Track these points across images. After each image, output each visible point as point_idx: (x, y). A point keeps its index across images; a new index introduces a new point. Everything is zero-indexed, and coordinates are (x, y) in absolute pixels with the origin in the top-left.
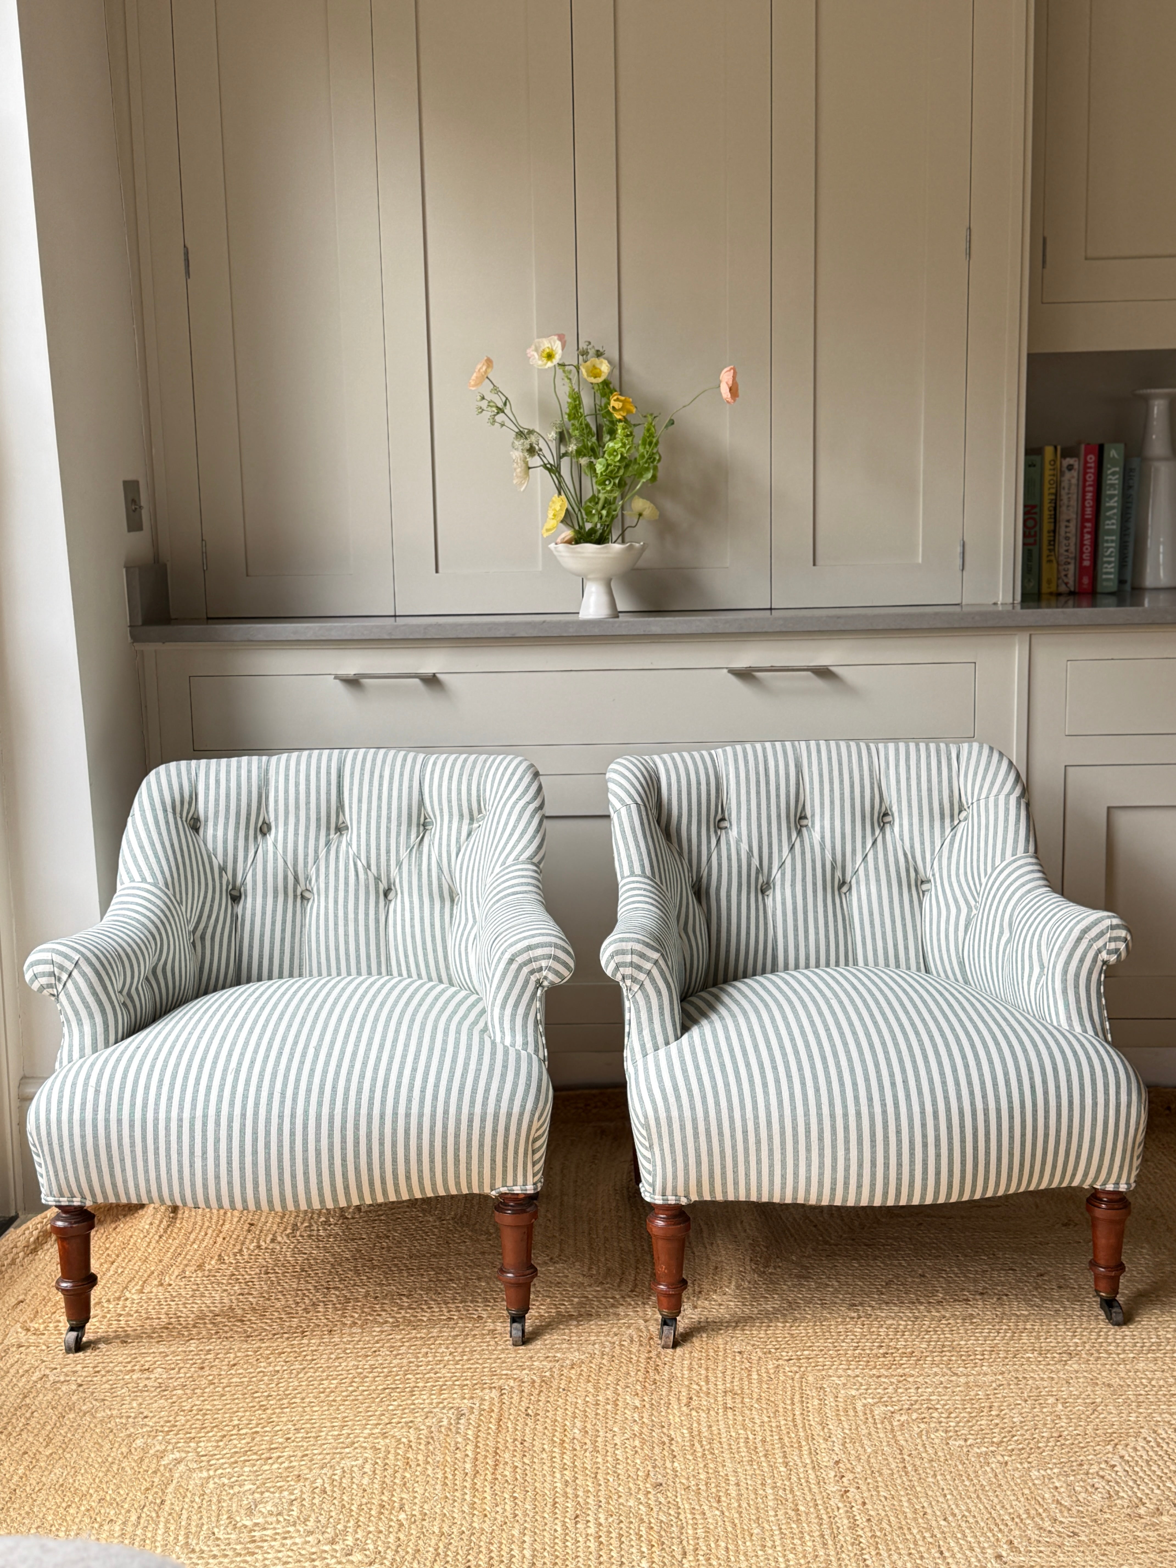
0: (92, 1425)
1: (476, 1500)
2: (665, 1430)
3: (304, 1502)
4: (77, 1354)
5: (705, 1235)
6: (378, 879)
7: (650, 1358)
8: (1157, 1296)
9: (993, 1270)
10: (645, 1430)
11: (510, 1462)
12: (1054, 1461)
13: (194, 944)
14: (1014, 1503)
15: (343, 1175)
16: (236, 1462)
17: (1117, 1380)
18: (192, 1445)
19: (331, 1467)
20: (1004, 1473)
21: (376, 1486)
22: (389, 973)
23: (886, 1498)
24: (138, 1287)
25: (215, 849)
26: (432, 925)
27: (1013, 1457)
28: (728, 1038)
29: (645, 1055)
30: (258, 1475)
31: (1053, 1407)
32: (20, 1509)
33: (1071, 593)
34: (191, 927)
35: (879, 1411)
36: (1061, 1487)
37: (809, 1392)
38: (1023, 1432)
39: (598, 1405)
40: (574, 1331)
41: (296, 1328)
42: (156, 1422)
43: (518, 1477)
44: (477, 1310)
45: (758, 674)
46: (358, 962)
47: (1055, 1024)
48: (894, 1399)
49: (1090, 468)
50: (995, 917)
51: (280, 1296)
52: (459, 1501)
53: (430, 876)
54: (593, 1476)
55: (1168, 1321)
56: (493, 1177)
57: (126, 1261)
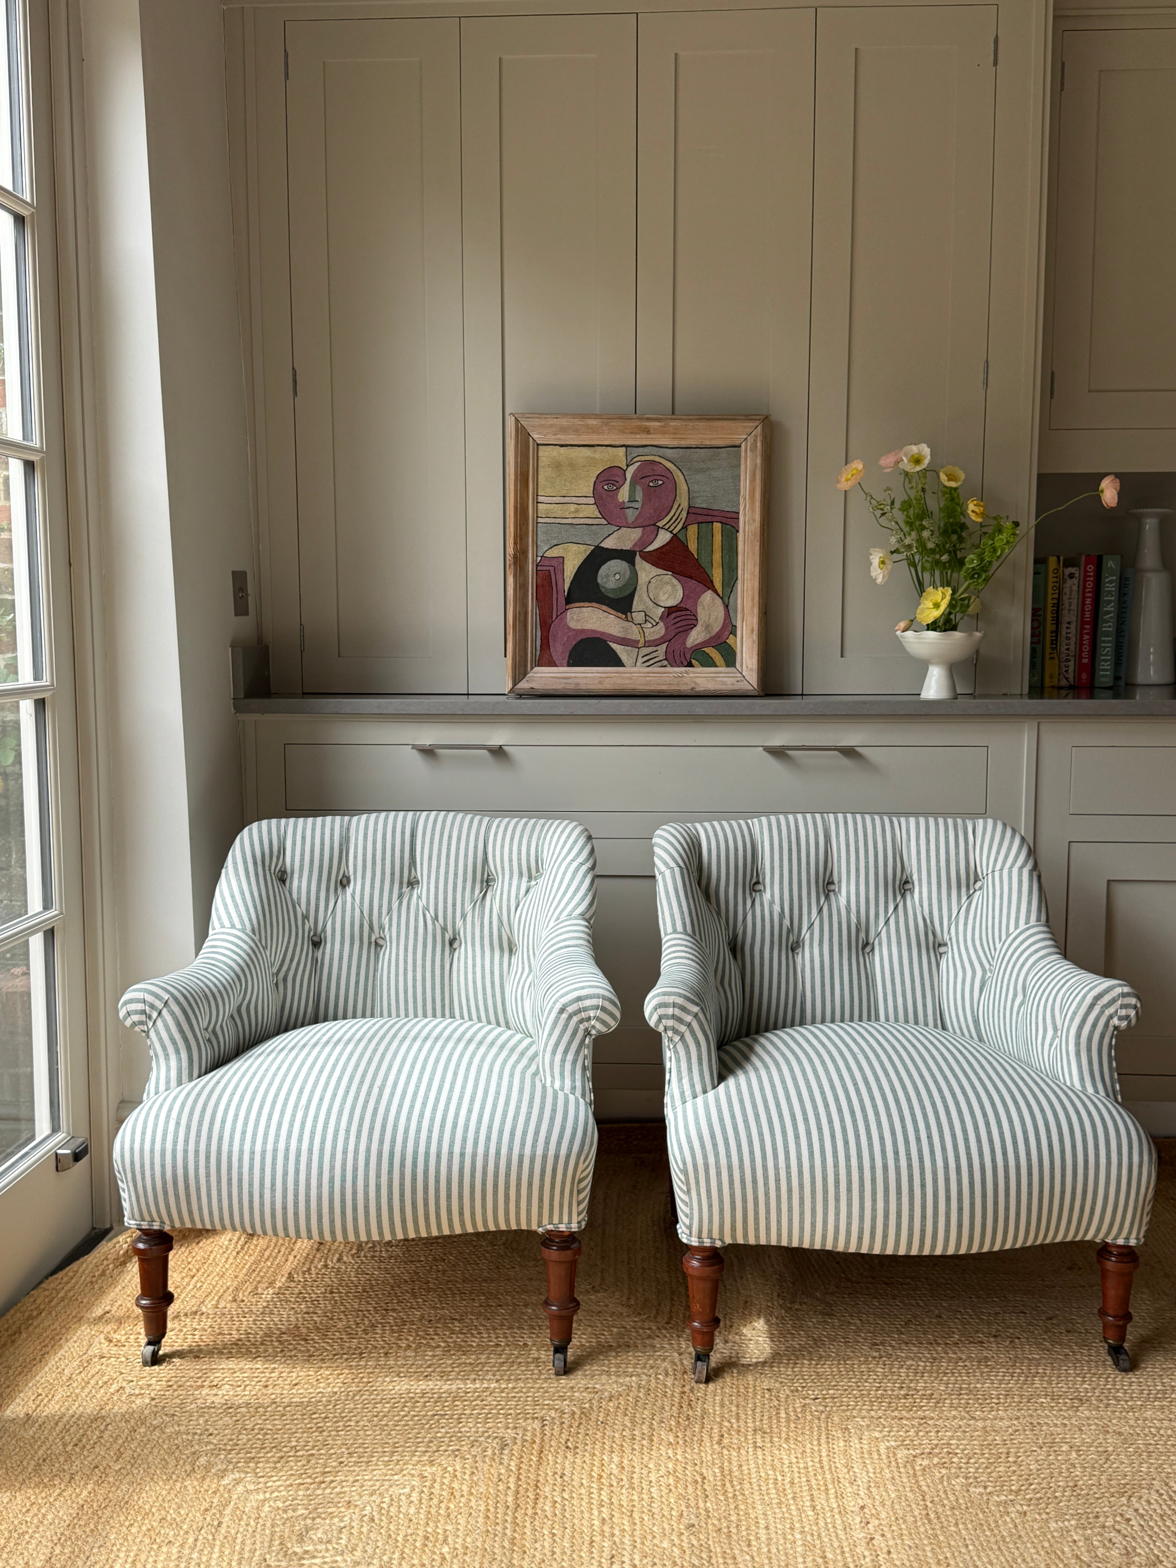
0: (160, 1441)
1: (516, 1535)
2: (697, 1468)
3: (352, 1531)
4: (153, 1368)
5: (736, 1268)
6: (444, 929)
7: (684, 1393)
8: (1160, 1343)
9: (1005, 1312)
10: (679, 1468)
11: (550, 1496)
12: (1071, 1512)
13: (277, 985)
14: (1035, 1556)
15: (401, 1209)
16: (291, 1485)
17: (1127, 1428)
18: (251, 1465)
19: (380, 1494)
20: (1024, 1523)
21: (422, 1516)
22: (452, 1016)
23: (910, 1547)
24: (214, 1302)
25: (299, 899)
26: (492, 973)
27: (1032, 1507)
28: (762, 1089)
29: (684, 1102)
30: (311, 1500)
31: (1067, 1455)
32: (85, 1525)
33: (1071, 687)
34: (275, 970)
35: (901, 1454)
36: (1080, 1540)
37: (834, 1433)
38: (1039, 1480)
39: (635, 1439)
40: (613, 1362)
41: (355, 1349)
42: (220, 1440)
43: (557, 1512)
44: (523, 1337)
45: (790, 752)
46: (424, 1005)
47: (1068, 1084)
48: (915, 1443)
49: (1090, 576)
50: (1009, 980)
51: (342, 1316)
52: (500, 1535)
53: (491, 928)
54: (629, 1514)
55: (1171, 1368)
56: (540, 1215)
57: (206, 1275)
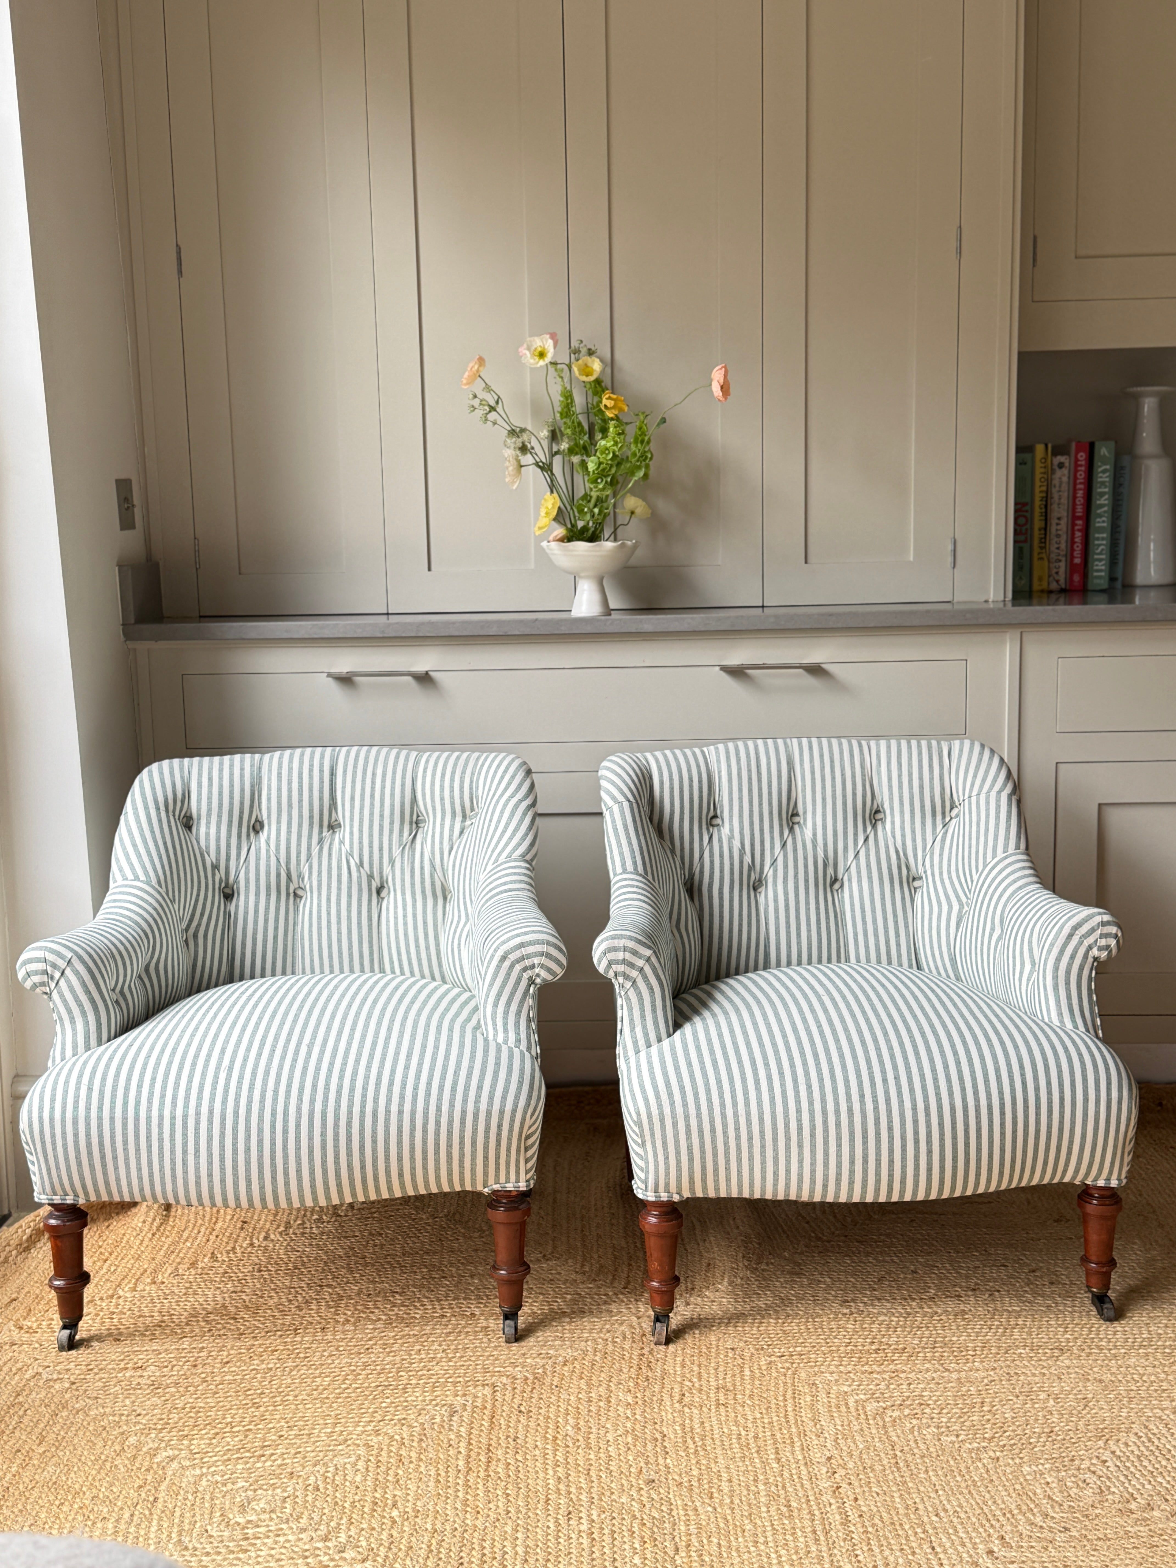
0: (85, 1423)
1: (469, 1497)
2: (657, 1427)
3: (297, 1500)
4: (70, 1352)
5: (698, 1232)
6: (370, 877)
7: (643, 1355)
8: (1148, 1292)
9: (985, 1266)
10: (638, 1427)
11: (503, 1459)
12: (1046, 1456)
13: (186, 941)
14: (1005, 1498)
15: (336, 1172)
16: (229, 1460)
17: (1109, 1375)
18: (185, 1442)
19: (324, 1464)
20: (996, 1468)
21: (369, 1483)
22: (382, 970)
23: (878, 1494)
24: (131, 1285)
25: (208, 847)
26: (425, 922)
27: (1005, 1453)
28: (720, 1035)
29: (637, 1052)
30: (251, 1473)
31: (1044, 1403)
32: (13, 1506)
33: (1062, 591)
34: (184, 925)
35: (871, 1407)
36: (1053, 1482)
37: (801, 1388)
38: (1014, 1428)
39: (591, 1401)
40: (567, 1327)
41: (289, 1326)
42: (149, 1420)
43: (511, 1474)
44: (469, 1308)
45: (749, 671)
46: (351, 960)
47: (1046, 1020)
48: (886, 1396)
49: (1081, 466)
50: (987, 913)
51: (273, 1294)
52: (452, 1498)
53: (422, 873)
54: (586, 1472)
55: (1159, 1316)
56: (486, 1174)
57: (119, 1259)
